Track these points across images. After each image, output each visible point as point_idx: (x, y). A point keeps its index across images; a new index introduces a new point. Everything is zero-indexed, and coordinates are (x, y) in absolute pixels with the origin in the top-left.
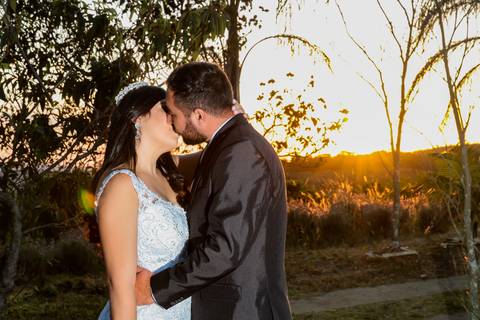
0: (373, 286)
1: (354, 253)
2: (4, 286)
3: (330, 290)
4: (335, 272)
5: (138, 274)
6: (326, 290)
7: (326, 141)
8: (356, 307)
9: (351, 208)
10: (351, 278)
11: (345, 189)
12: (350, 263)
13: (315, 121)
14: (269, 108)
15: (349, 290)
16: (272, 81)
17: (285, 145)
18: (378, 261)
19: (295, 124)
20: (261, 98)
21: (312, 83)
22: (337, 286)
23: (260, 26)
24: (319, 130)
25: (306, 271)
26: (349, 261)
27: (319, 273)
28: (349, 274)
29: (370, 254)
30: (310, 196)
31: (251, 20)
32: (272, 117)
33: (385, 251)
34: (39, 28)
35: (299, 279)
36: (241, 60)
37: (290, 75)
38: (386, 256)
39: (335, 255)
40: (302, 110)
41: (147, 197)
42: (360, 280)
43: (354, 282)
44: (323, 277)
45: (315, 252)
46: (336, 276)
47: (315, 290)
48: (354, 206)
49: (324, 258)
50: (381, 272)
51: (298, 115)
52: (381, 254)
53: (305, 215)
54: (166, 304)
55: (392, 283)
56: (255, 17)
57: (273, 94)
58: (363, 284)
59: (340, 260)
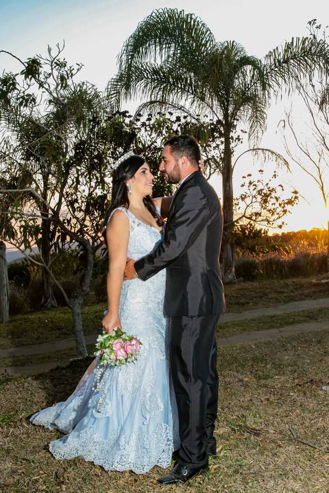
0: (314, 299)
1: (304, 281)
2: (83, 291)
3: (289, 301)
4: (293, 292)
5: (127, 262)
6: (285, 302)
7: (285, 211)
8: (303, 311)
9: (307, 255)
10: (302, 295)
11: (303, 244)
12: (302, 286)
13: (277, 199)
14: (248, 192)
15: (300, 302)
16: (250, 175)
17: (260, 215)
18: (318, 285)
19: (265, 201)
20: (243, 186)
21: (275, 176)
22: (292, 299)
23: (242, 142)
24: (280, 205)
25: (275, 291)
26: (301, 285)
27: (282, 293)
28: (300, 292)
29: (314, 281)
30: (281, 248)
31: (236, 139)
32: (251, 197)
33: (324, 278)
34: (109, 149)
35: (270, 296)
36: (233, 164)
37: (261, 171)
38: (323, 281)
39: (294, 282)
40: (269, 192)
41: (134, 222)
42: (306, 296)
43: (303, 297)
44: (285, 295)
45: (282, 281)
46: (292, 294)
47: (279, 302)
48: (309, 254)
49: (287, 284)
50: (320, 291)
51: (266, 196)
52: (320, 280)
53: (279, 261)
54: (144, 278)
55: (326, 297)
56: (239, 136)
57: (250, 183)
58: (309, 298)
59: (297, 285)
